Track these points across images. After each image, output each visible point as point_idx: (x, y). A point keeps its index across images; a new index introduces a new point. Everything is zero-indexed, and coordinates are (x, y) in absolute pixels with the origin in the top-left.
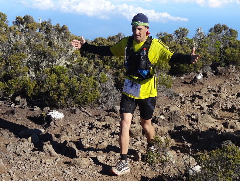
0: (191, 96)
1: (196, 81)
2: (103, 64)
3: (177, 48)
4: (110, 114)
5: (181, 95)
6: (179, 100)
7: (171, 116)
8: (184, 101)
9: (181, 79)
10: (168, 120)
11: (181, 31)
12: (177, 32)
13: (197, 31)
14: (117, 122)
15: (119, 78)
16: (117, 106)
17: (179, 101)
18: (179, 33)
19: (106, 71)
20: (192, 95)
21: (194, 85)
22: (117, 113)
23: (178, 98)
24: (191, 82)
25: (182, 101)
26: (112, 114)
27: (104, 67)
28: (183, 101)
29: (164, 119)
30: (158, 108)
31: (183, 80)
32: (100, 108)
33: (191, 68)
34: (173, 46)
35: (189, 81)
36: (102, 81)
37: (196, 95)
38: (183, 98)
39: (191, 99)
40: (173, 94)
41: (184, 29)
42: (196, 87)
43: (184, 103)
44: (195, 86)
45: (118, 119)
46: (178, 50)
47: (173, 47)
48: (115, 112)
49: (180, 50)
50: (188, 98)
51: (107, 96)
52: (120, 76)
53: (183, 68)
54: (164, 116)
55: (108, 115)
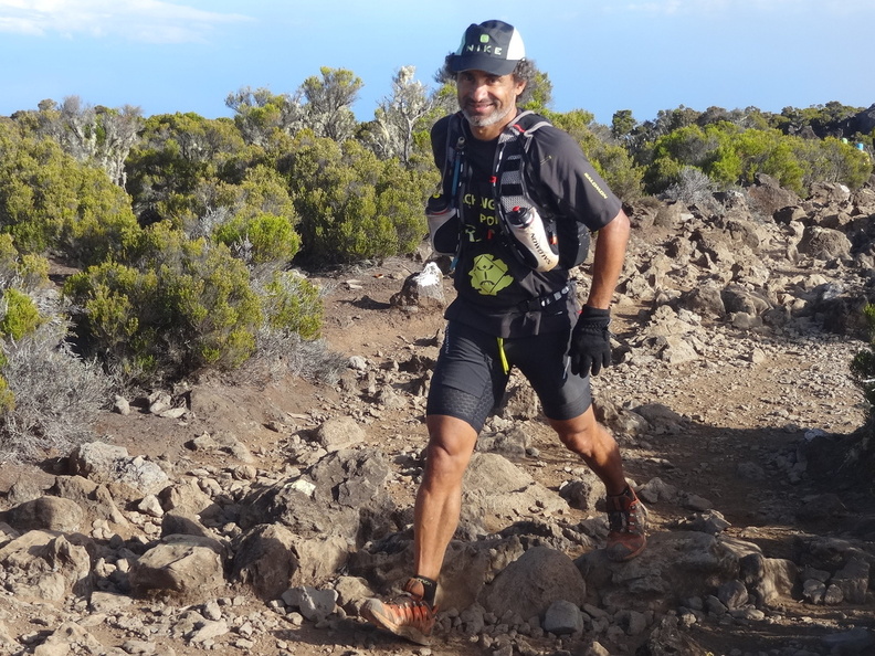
0: (404, 366)
1: (416, 296)
2: (16, 252)
3: (322, 155)
4: (64, 483)
5: (361, 364)
6: (353, 385)
7: (345, 480)
8: (379, 393)
9: (348, 288)
10: (330, 499)
11: (327, 80)
12: (310, 89)
13: (397, 81)
14: (98, 522)
15: (90, 308)
16: (90, 441)
17: (355, 391)
18: (321, 90)
19: (30, 281)
20: (406, 357)
21: (405, 312)
22: (96, 477)
23: (350, 378)
24: (393, 299)
25: (366, 391)
26: (73, 485)
27: (21, 261)
28: (373, 389)
29: (313, 493)
30: (270, 432)
31: (357, 292)
32: (15, 453)
33: (387, 241)
34: (307, 148)
35: (383, 297)
36: (17, 329)
37: (422, 358)
38: (372, 377)
39: (405, 377)
40: (326, 362)
41: (343, 73)
42: (415, 323)
43: (376, 399)
44: (413, 318)
45: (100, 507)
46: (327, 163)
47: (307, 153)
48: (86, 471)
49: (334, 163)
50: (389, 376)
51: (41, 398)
52: (94, 297)
53: (354, 242)
54: (314, 479)
55: (55, 490)
